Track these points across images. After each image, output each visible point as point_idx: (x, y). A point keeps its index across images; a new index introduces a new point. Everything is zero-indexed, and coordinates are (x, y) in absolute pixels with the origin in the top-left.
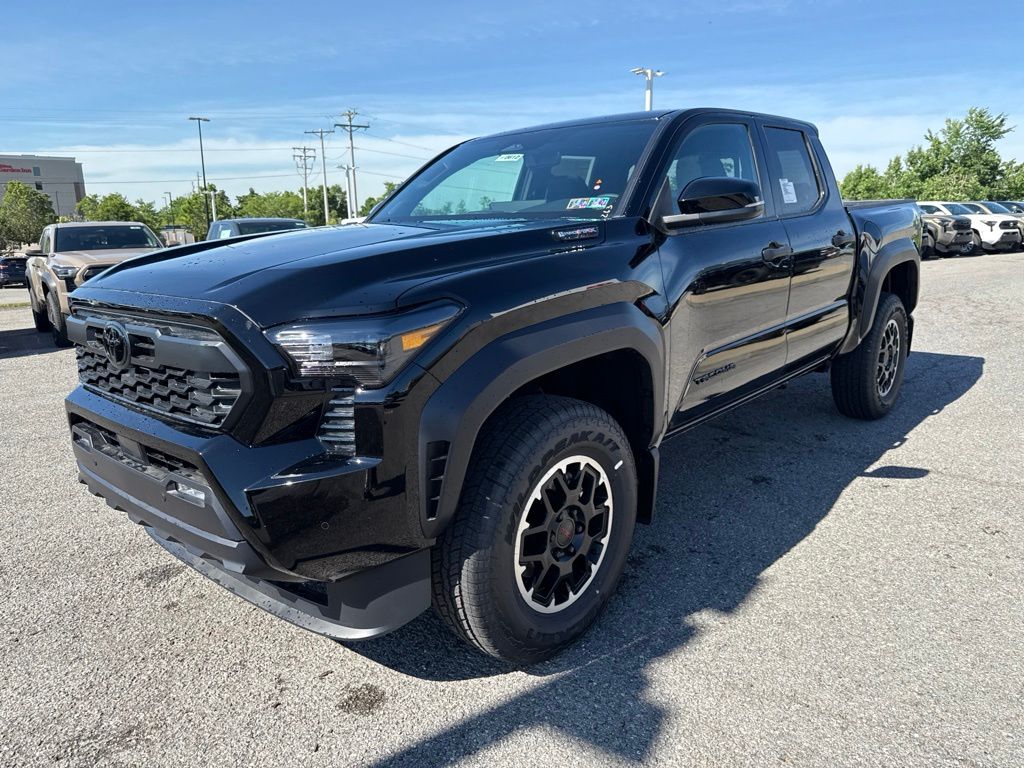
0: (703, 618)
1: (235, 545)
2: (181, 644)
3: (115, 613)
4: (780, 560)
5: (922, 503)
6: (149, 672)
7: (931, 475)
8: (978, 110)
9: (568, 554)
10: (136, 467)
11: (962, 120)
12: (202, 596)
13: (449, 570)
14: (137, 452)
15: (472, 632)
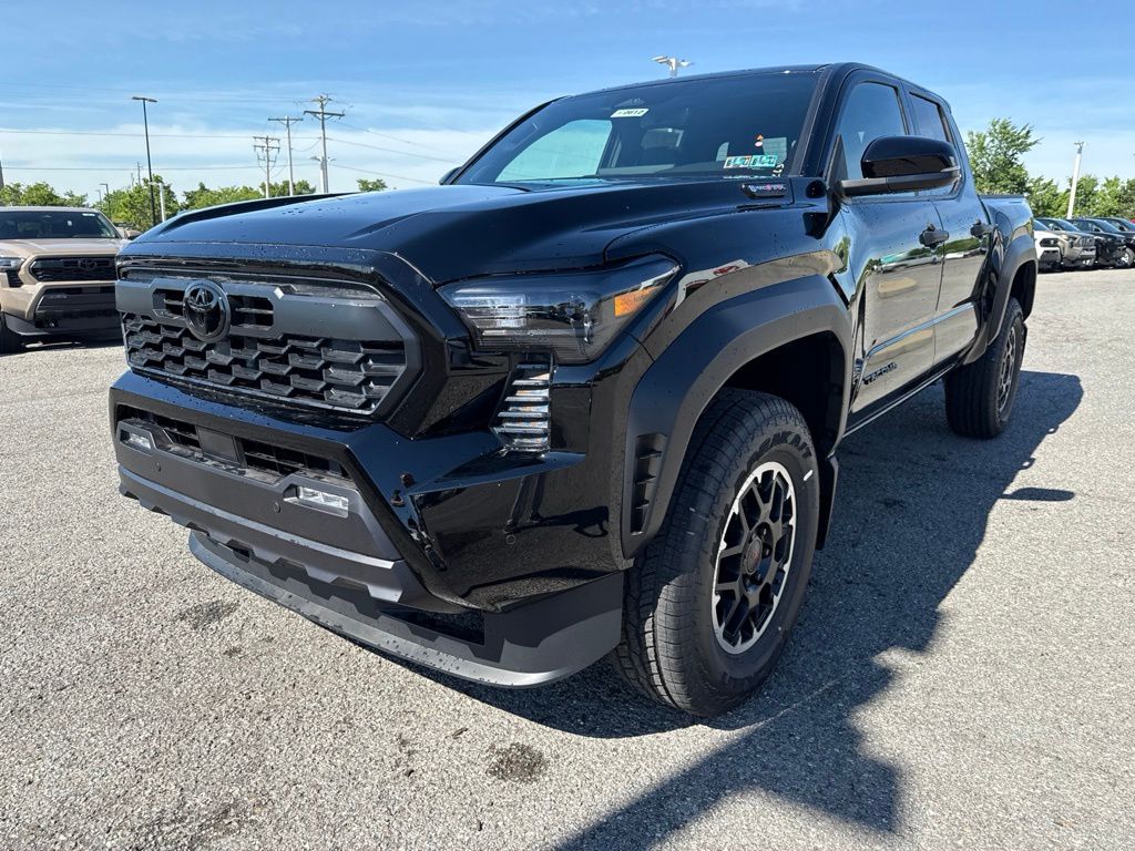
0: (893, 658)
1: (389, 565)
2: (260, 698)
3: (161, 661)
4: (953, 591)
5: (1082, 527)
6: (229, 735)
7: (1078, 497)
8: (1001, 122)
9: (755, 581)
10: (228, 470)
11: (985, 132)
12: (270, 640)
13: (639, 600)
14: (231, 450)
15: (661, 676)
